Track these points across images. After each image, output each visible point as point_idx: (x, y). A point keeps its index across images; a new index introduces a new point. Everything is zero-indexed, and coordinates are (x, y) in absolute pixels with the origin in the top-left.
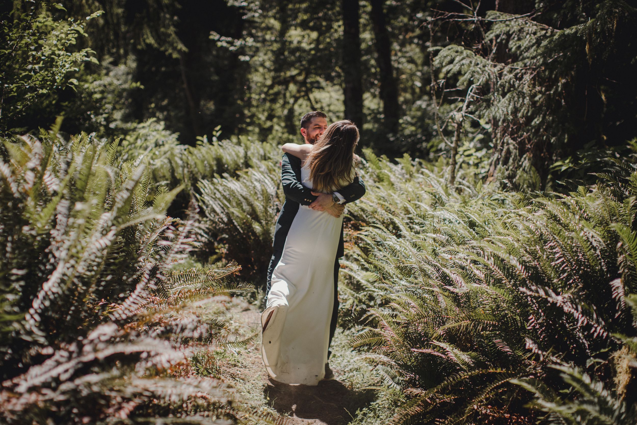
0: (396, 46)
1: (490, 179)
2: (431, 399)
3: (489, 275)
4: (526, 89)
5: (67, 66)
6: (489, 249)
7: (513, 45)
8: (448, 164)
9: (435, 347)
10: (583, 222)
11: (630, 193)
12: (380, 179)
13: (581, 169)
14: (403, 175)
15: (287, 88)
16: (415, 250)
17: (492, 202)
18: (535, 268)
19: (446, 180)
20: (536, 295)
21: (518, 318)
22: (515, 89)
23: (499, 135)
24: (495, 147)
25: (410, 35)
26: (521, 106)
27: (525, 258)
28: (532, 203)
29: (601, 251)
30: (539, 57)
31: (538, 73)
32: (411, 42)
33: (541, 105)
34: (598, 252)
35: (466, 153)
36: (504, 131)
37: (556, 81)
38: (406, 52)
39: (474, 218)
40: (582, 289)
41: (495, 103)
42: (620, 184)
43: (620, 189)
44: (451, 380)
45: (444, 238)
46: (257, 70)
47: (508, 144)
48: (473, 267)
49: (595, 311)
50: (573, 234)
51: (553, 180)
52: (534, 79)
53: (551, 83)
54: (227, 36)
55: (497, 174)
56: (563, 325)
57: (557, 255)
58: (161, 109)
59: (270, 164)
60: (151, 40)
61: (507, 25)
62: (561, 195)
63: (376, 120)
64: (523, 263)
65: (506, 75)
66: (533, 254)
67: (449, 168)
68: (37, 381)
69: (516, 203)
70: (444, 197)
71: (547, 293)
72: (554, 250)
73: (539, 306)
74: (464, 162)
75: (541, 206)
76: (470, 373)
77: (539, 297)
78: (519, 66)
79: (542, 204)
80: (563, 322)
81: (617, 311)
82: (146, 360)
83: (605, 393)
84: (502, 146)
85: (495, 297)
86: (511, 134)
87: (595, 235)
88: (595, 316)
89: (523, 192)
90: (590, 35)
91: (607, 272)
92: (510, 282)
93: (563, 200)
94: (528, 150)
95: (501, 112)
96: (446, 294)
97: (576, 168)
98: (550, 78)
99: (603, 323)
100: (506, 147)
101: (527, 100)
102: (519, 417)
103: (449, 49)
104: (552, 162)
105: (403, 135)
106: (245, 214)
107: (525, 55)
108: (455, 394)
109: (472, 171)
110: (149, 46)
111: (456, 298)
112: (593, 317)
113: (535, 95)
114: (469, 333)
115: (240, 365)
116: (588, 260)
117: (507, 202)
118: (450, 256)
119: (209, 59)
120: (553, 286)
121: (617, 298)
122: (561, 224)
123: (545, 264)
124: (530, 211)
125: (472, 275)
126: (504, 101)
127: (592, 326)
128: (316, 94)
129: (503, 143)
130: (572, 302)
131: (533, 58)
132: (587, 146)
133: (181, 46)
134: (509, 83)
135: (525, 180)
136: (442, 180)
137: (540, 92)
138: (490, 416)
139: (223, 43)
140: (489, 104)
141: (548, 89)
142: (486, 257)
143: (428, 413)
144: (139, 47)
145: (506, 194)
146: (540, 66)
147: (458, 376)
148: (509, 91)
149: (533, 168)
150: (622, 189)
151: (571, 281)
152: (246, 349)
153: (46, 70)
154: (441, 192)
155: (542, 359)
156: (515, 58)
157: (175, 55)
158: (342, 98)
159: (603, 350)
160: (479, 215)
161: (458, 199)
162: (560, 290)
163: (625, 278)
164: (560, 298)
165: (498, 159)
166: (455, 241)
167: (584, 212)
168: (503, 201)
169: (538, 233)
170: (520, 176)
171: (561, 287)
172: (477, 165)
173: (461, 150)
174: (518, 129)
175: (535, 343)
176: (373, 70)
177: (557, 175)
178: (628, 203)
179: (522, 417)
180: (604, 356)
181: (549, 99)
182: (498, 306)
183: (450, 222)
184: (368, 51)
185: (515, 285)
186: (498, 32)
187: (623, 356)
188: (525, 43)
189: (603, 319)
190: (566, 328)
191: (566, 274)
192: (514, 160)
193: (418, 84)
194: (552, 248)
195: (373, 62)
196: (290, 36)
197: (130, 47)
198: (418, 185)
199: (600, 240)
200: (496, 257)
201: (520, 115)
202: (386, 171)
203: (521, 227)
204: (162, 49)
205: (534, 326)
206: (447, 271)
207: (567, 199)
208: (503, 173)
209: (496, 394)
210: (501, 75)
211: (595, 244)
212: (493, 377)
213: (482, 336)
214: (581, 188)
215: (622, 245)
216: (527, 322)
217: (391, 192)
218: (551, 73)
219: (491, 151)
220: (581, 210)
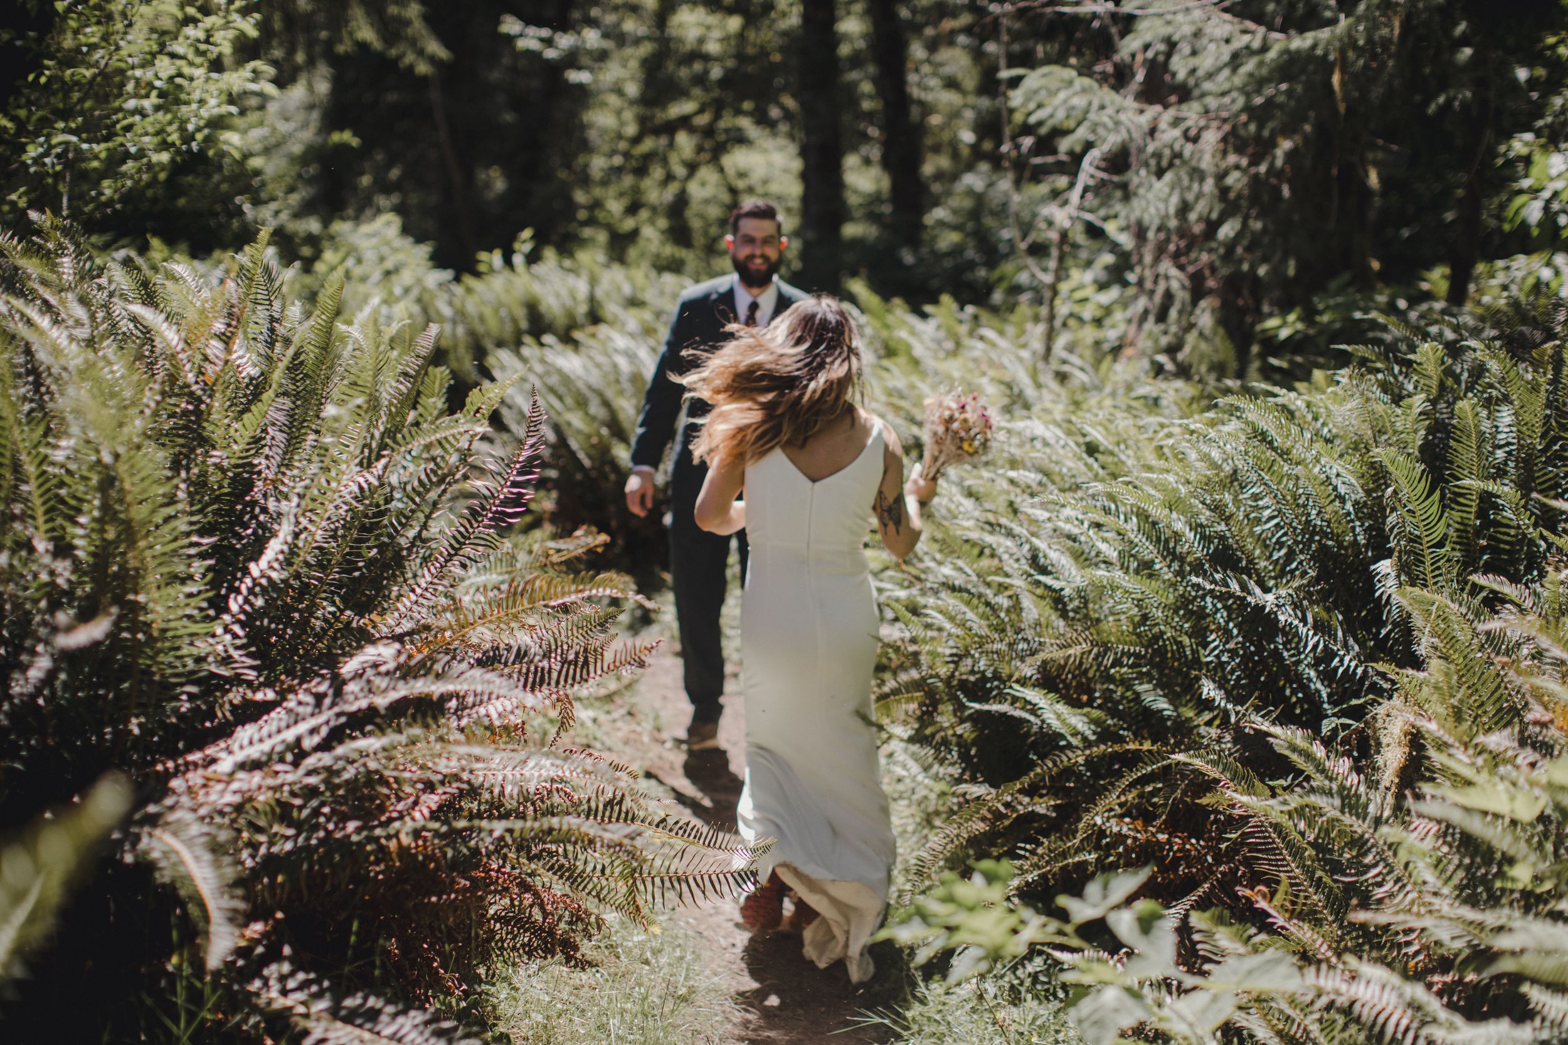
0: (917, 51)
1: (1128, 352)
2: (1007, 805)
3: (1127, 554)
4: (1207, 162)
5: (213, 102)
6: (1130, 499)
7: (1180, 66)
8: (1036, 319)
9: (1015, 700)
10: (1319, 446)
11: (1416, 388)
12: (889, 351)
13: (1320, 333)
14: (939, 342)
15: (671, 145)
16: (968, 504)
17: (1134, 404)
18: (1222, 538)
19: (1034, 353)
20: (1224, 590)
21: (1186, 640)
22: (1184, 163)
23: (1148, 258)
24: (1140, 283)
25: (948, 24)
26: (1198, 197)
27: (1202, 519)
28: (1216, 406)
29: (1356, 503)
30: (1235, 94)
31: (1234, 127)
32: (951, 43)
33: (1239, 196)
34: (1349, 506)
35: (1079, 295)
36: (1160, 251)
37: (1272, 144)
38: (941, 65)
39: (1097, 435)
40: (1317, 580)
41: (1141, 191)
42: (1396, 369)
43: (1395, 377)
44: (1050, 765)
45: (1031, 477)
46: (604, 104)
47: (1167, 278)
48: (1094, 537)
49: (1341, 623)
50: (1299, 470)
51: (1262, 356)
52: (1224, 140)
53: (1261, 148)
54: (540, 24)
55: (1144, 343)
56: (1276, 654)
57: (1267, 513)
58: (386, 188)
59: (647, 315)
60: (366, 33)
61: (1169, 23)
62: (1276, 390)
63: (873, 217)
64: (1196, 527)
65: (1163, 131)
66: (1217, 508)
67: (1040, 329)
68: (254, 752)
69: (1184, 405)
70: (1030, 392)
71: (1244, 587)
72: (1261, 503)
73: (1229, 616)
74: (1071, 315)
75: (1233, 411)
76: (1088, 752)
77: (1231, 595)
78: (1192, 112)
79: (1238, 409)
80: (1276, 648)
81: (1384, 624)
82: (458, 712)
83: (1354, 778)
84: (1156, 282)
85: (1139, 596)
86: (1176, 256)
87: (1343, 472)
88: (1340, 634)
89: (1200, 381)
90: (1342, 52)
91: (1366, 546)
92: (1169, 567)
93: (1279, 400)
94: (1210, 292)
95: (1152, 210)
96: (1039, 591)
97: (1311, 332)
98: (1258, 138)
99: (1357, 648)
100: (1161, 287)
101: (1209, 185)
102: (1185, 840)
103: (1044, 76)
104: (1262, 317)
105: (934, 252)
106: (595, 425)
107: (1207, 86)
108: (1056, 796)
109: (1089, 334)
110: (363, 46)
111: (1058, 601)
112: (1336, 635)
113: (1226, 173)
114: (1087, 671)
115: (598, 745)
116: (1329, 522)
117: (1164, 402)
118: (1046, 515)
119: (495, 75)
120: (1258, 575)
121: (1385, 597)
122: (1274, 449)
123: (1241, 531)
124: (1212, 423)
125: (1093, 553)
126: (1161, 186)
127: (1334, 655)
128: (737, 159)
129: (1157, 276)
130: (1296, 606)
131: (1224, 94)
132: (1333, 285)
133: (435, 48)
134: (1171, 147)
135: (1202, 356)
136: (1025, 354)
137: (1237, 167)
138: (1127, 837)
139: (530, 39)
140: (1127, 195)
141: (1255, 161)
142: (1122, 517)
143: (1000, 834)
144: (341, 49)
145: (1164, 385)
146: (1237, 115)
147: (1065, 759)
148: (1171, 165)
149: (1221, 331)
150: (1401, 378)
151: (1294, 565)
152: (608, 712)
153: (167, 111)
154: (1024, 380)
155: (1233, 719)
156: (1184, 93)
157: (422, 68)
158: (797, 165)
159: (1354, 702)
160: (1106, 429)
161: (1059, 395)
162: (1271, 583)
163: (1400, 558)
164: (1270, 597)
165: (1146, 312)
166: (1053, 483)
167: (1323, 424)
168: (1156, 401)
169: (1228, 468)
170: (1194, 349)
171: (1275, 578)
172: (1098, 322)
173: (1064, 287)
174: (1189, 248)
175: (1221, 687)
176: (866, 105)
177: (1271, 345)
178: (1410, 407)
179: (1193, 841)
180: (1358, 713)
181: (1256, 181)
182: (1145, 617)
183: (1046, 444)
184: (856, 61)
185: (1177, 573)
186: (1148, 38)
187: (1394, 712)
188: (1206, 62)
189: (1356, 641)
190: (1284, 659)
191: (1283, 551)
192: (1180, 312)
193: (967, 137)
194: (1256, 497)
195: (867, 87)
196: (680, 25)
197: (318, 49)
198: (971, 365)
199: (1353, 481)
200: (1143, 515)
201: (1193, 216)
202: (903, 334)
203: (1193, 455)
204: (393, 52)
205: (1218, 657)
206: (1041, 544)
207: (1285, 397)
208: (1156, 341)
209: (1141, 796)
210: (1152, 132)
211: (1342, 490)
212: (1132, 760)
213: (1111, 679)
214: (1318, 375)
215: (1395, 492)
216: (1205, 648)
217: (915, 379)
218: (1260, 128)
219: (1131, 291)
220: (1316, 419)
